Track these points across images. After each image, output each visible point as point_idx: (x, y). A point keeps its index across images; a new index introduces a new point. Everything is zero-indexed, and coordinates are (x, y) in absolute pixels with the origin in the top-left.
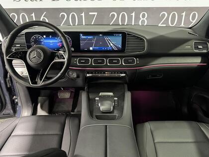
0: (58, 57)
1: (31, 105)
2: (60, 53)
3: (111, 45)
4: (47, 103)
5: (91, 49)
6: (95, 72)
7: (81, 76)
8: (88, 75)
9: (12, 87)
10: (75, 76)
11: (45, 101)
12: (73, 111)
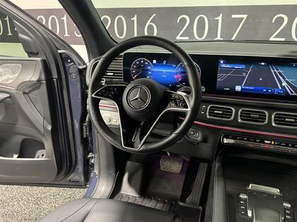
0: (176, 104)
1: (114, 175)
2: (179, 95)
3: (284, 84)
4: (139, 175)
5: (238, 88)
6: (243, 136)
7: (211, 140)
8: (226, 141)
9: (90, 138)
10: (199, 139)
11: (136, 171)
12: (183, 199)
